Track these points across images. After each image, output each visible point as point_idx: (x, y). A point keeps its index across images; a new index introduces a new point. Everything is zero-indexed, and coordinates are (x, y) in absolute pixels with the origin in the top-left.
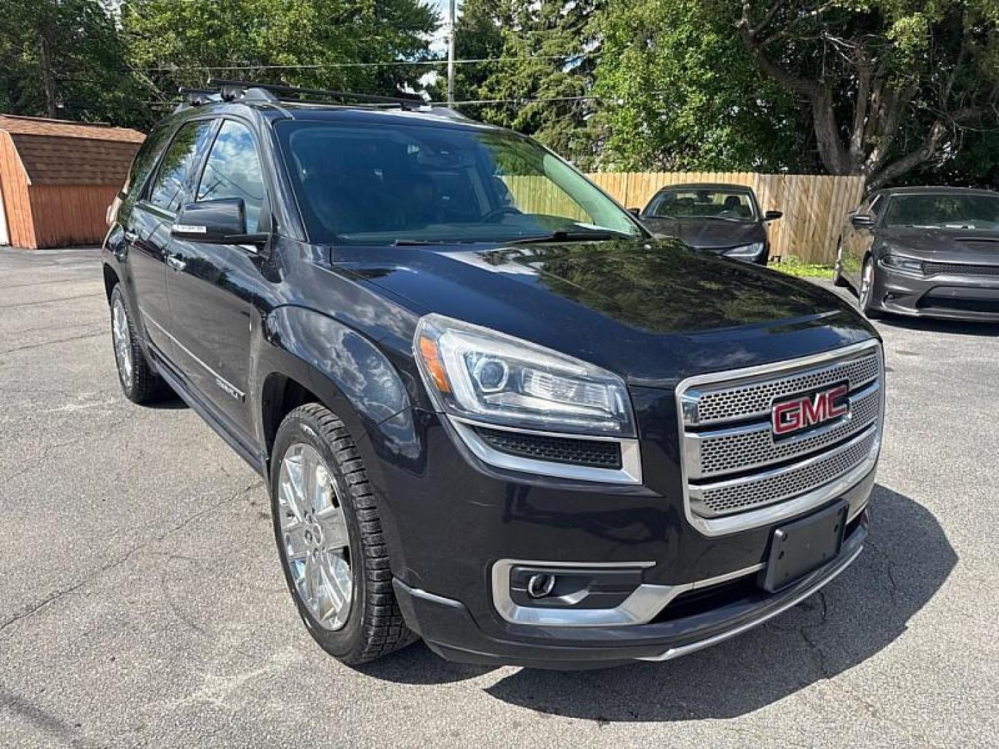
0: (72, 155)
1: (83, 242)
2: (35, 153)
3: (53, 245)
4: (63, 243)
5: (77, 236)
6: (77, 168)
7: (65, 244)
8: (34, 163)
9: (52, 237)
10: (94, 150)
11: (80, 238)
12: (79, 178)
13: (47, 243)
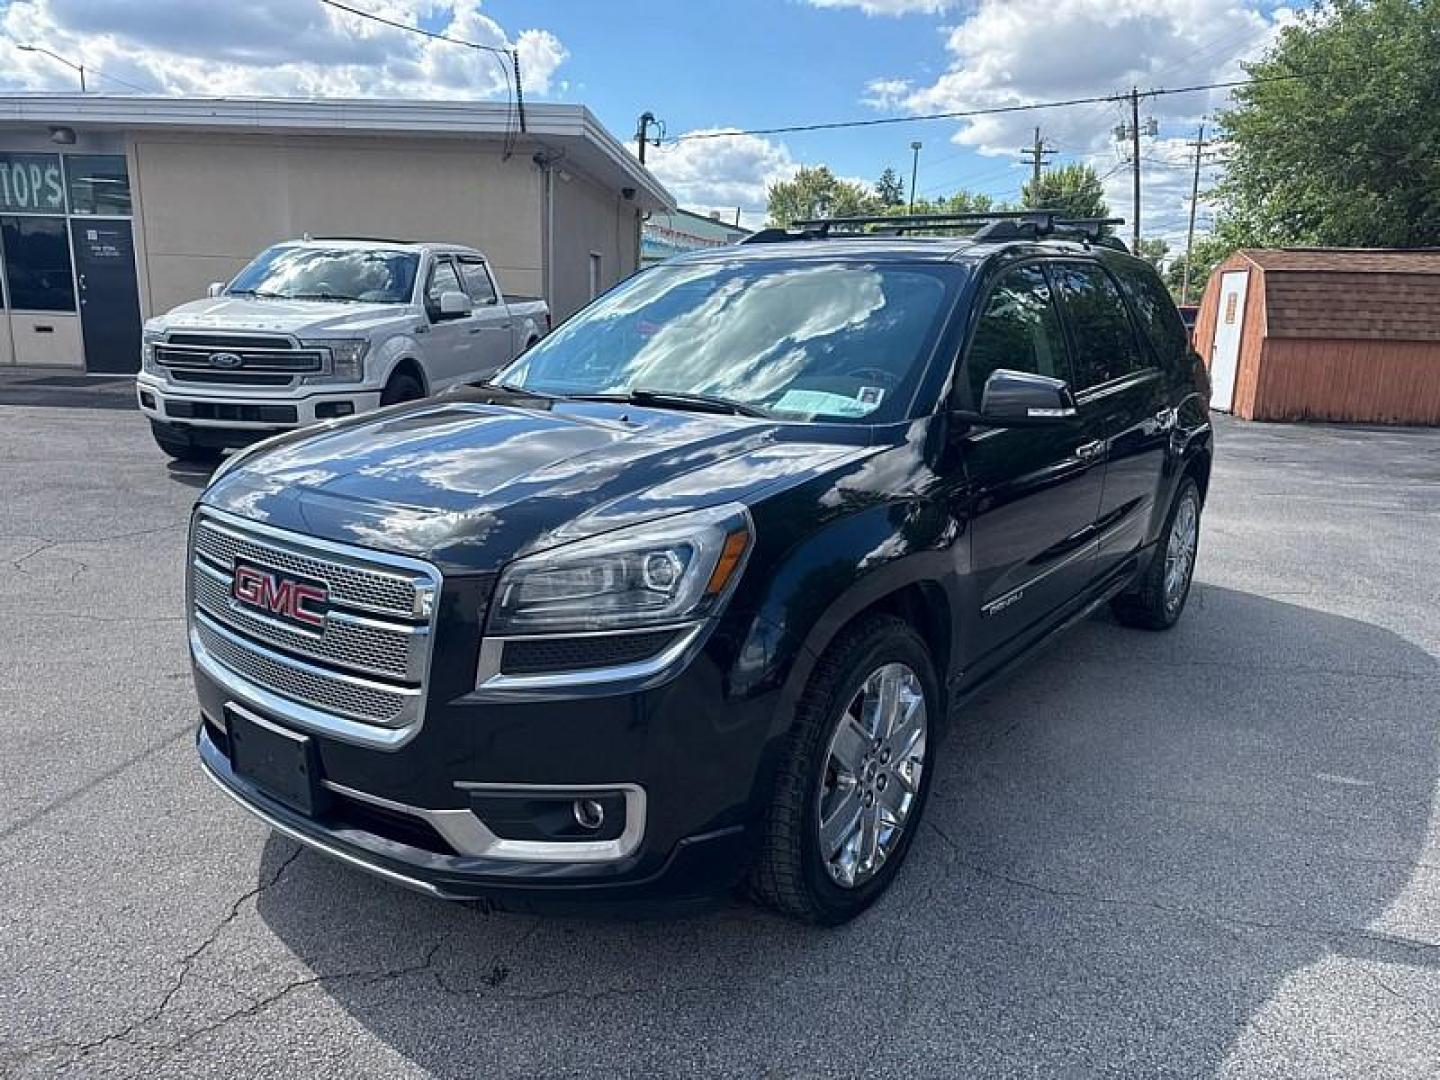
0: (1346, 297)
1: (1325, 416)
2: (1291, 296)
3: (1276, 417)
4: (1293, 415)
5: (1317, 410)
6: (1347, 315)
7: (1295, 418)
8: (1281, 309)
9: (1279, 407)
10: (1388, 288)
11: (1321, 413)
12: (1344, 329)
13: (1269, 415)
